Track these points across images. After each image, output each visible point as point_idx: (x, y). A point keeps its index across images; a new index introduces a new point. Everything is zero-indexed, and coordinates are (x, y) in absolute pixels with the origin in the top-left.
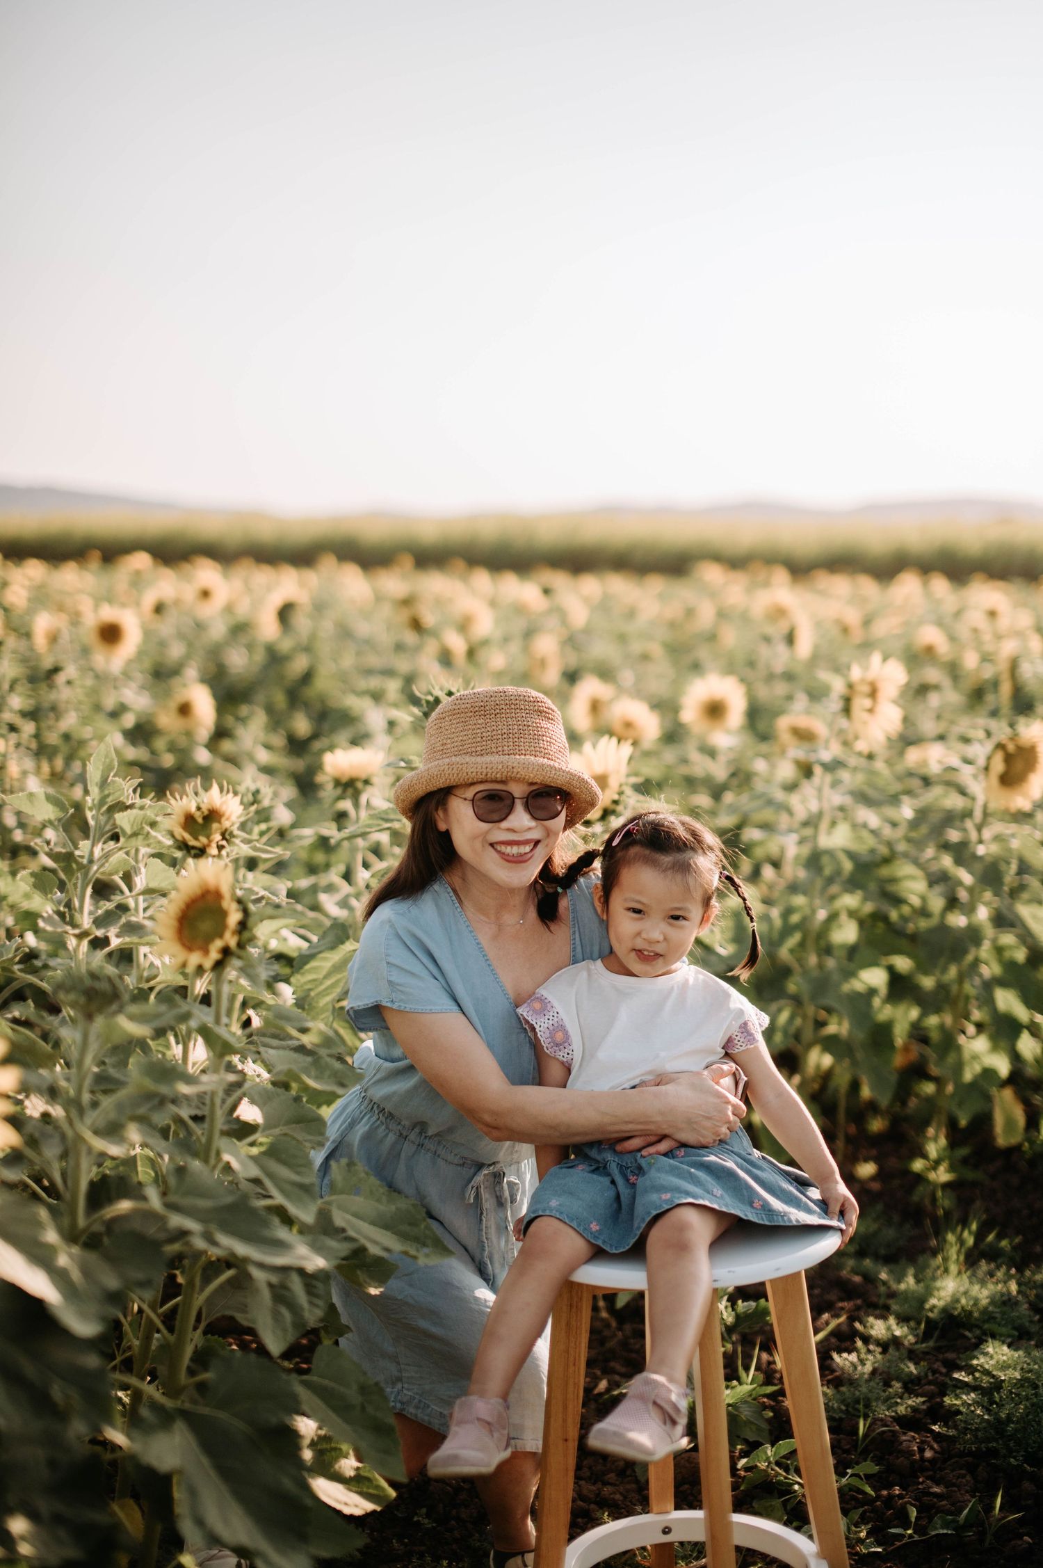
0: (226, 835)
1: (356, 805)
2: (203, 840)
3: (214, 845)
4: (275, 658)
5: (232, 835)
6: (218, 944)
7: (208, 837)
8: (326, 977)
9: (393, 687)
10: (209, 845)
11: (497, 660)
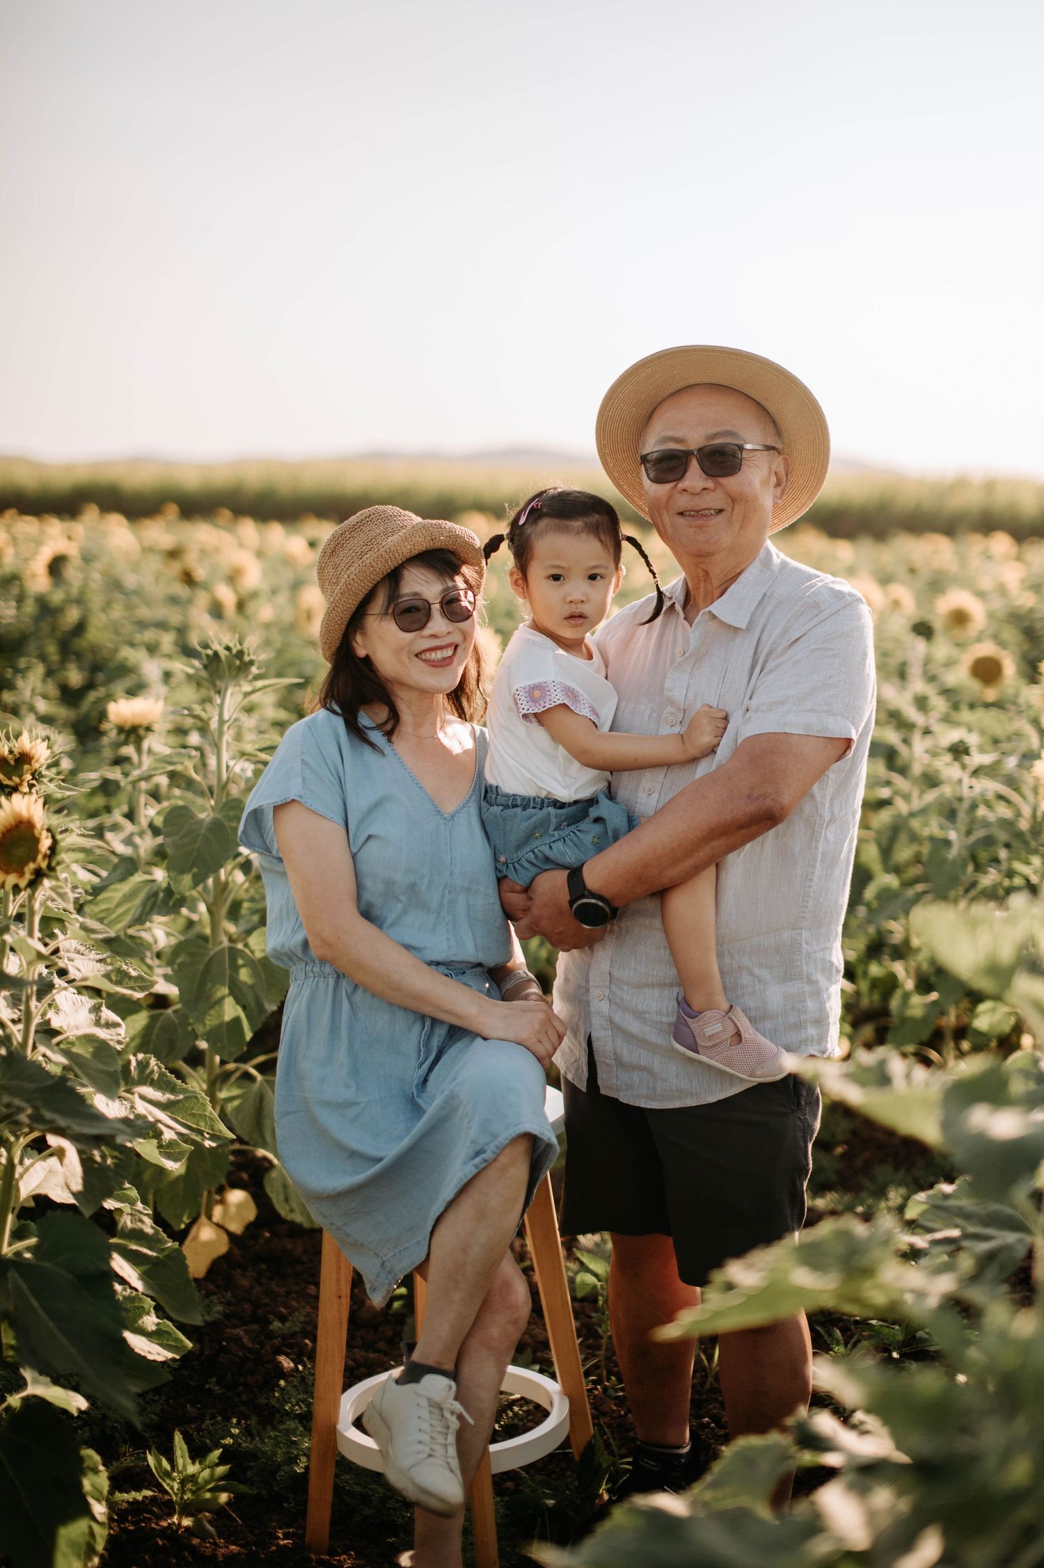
0: (37, 776)
1: (139, 750)
2: (16, 779)
3: (25, 784)
4: (46, 609)
5: (41, 775)
6: (32, 866)
7: (20, 776)
8: (118, 906)
9: (167, 641)
10: (21, 784)
11: (265, 612)
